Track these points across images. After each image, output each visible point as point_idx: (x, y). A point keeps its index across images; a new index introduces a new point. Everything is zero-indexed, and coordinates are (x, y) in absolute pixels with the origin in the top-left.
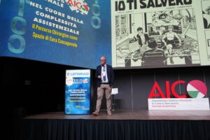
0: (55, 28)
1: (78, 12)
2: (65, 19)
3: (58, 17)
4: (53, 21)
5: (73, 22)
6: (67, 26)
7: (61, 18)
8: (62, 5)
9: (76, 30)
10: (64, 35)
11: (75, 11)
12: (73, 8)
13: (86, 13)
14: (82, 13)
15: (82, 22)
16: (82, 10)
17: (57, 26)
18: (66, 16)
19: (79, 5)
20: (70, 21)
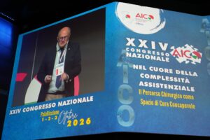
0: (164, 90)
1: (187, 62)
2: (174, 75)
3: (164, 74)
4: (160, 81)
5: (184, 77)
6: (177, 83)
7: (169, 75)
8: (167, 60)
9: (190, 85)
10: (176, 96)
11: (184, 62)
12: (180, 60)
13: (199, 61)
14: (193, 63)
15: (195, 74)
16: (192, 59)
17: (166, 86)
18: (174, 71)
19: (188, 54)
20: (180, 76)
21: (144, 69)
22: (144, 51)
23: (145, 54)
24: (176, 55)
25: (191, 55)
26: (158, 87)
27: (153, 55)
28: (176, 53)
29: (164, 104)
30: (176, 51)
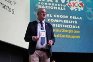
21: (51, 16)
22: (50, 4)
23: (50, 6)
24: (70, 6)
25: (78, 5)
26: (59, 26)
27: (56, 6)
28: (70, 5)
29: (63, 36)
30: (70, 3)
